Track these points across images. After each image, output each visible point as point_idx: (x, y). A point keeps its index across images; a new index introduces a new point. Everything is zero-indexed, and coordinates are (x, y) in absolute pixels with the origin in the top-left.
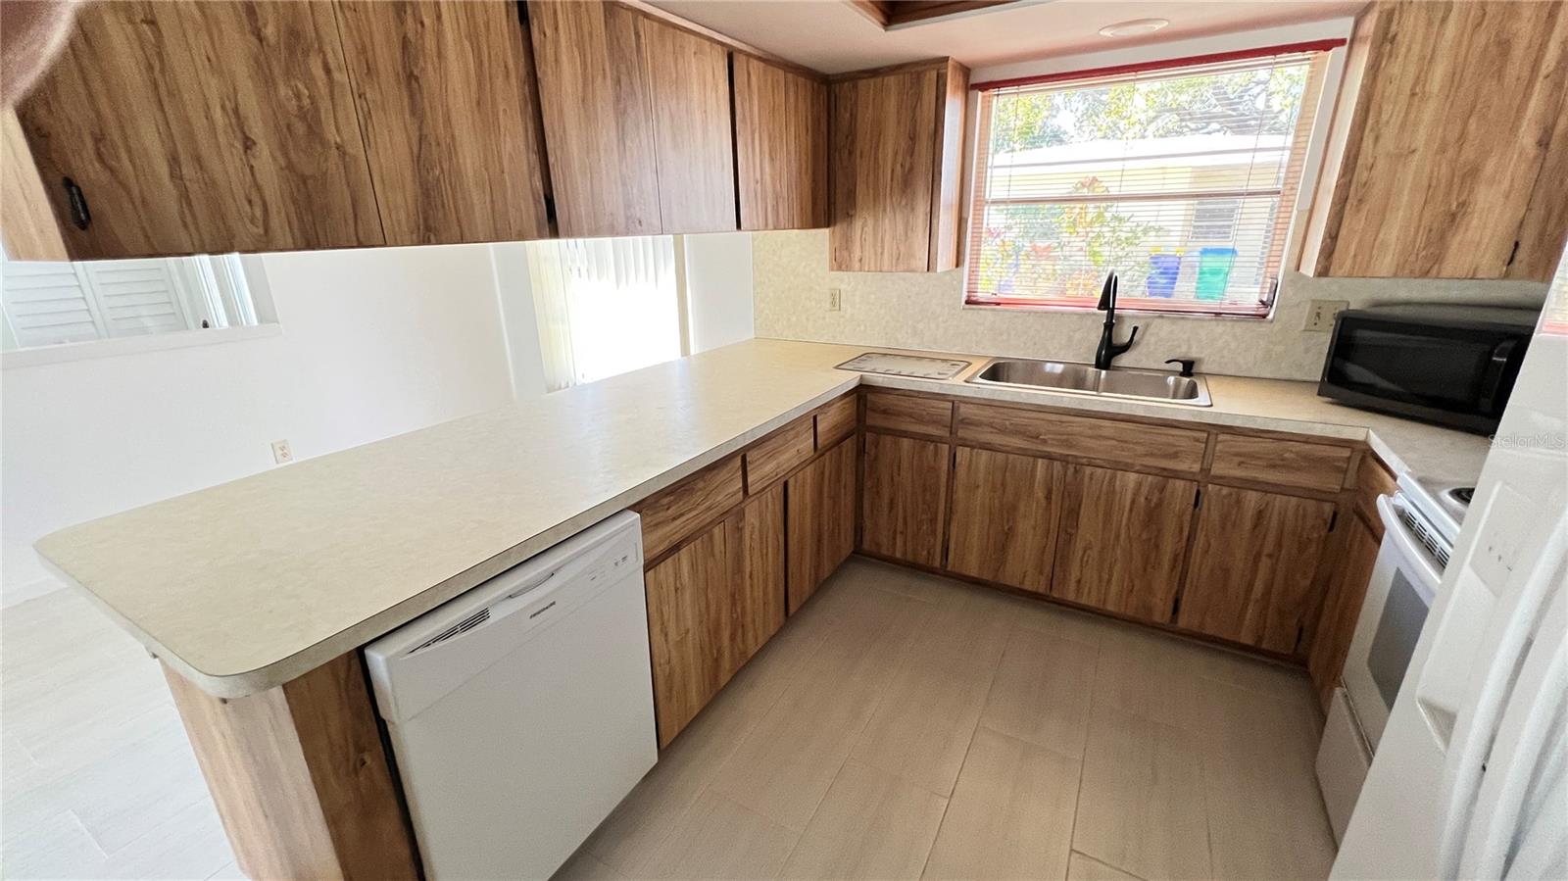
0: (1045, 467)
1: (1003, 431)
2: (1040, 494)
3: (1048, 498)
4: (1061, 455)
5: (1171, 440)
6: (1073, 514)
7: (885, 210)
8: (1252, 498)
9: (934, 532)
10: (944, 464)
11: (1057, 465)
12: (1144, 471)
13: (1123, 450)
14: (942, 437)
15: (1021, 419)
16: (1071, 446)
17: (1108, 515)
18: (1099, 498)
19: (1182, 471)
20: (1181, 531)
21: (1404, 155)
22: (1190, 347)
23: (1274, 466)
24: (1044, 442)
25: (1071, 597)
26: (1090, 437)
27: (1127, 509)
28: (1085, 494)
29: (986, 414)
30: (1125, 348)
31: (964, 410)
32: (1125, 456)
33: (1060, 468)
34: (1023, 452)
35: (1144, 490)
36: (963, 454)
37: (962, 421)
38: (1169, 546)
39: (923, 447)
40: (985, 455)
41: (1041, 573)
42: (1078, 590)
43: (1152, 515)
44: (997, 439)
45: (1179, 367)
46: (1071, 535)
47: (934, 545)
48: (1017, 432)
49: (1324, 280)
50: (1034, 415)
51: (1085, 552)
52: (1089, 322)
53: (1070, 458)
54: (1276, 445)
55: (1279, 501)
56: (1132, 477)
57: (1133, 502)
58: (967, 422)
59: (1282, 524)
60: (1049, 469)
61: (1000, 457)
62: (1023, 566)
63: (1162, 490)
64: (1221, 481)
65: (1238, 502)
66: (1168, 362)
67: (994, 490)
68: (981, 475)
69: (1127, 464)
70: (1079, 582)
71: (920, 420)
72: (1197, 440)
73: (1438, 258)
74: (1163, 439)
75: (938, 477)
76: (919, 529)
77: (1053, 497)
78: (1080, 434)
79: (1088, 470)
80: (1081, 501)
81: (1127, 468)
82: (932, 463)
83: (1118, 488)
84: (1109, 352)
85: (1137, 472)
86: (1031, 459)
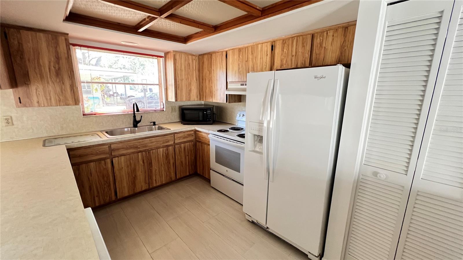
0: (141, 154)
1: (127, 149)
2: (141, 162)
3: (144, 162)
4: (144, 150)
5: (167, 138)
6: (150, 164)
7: (48, 83)
8: (183, 145)
9: (110, 189)
10: (109, 165)
11: (144, 153)
12: (163, 147)
13: (158, 144)
14: (107, 157)
15: (131, 144)
16: (146, 147)
17: (158, 160)
18: (155, 157)
19: (170, 145)
20: (173, 158)
21: (182, 80)
22: (152, 119)
23: (184, 138)
24: (139, 148)
25: (155, 185)
26: (150, 143)
27: (162, 158)
28: (152, 158)
29: (120, 145)
30: (140, 121)
31: (113, 146)
32: (158, 145)
33: (145, 153)
34: (133, 153)
35: (164, 151)
36: (115, 160)
37: (113, 150)
38: (172, 161)
39: (100, 163)
40: (123, 158)
41: (146, 183)
42: (156, 183)
43: (167, 156)
44: (124, 152)
45: (152, 124)
46: (151, 170)
47: (111, 193)
48: (131, 148)
49: (177, 102)
50: (135, 141)
51: (155, 172)
52: (127, 116)
53: (146, 150)
54: (184, 134)
55: (186, 144)
56: (161, 149)
57: (163, 155)
58: (114, 150)
59: (188, 149)
60: (142, 155)
61: (128, 157)
62: (141, 185)
63: (168, 150)
64: (177, 144)
65: (181, 147)
66: (151, 123)
67: (128, 167)
68: (123, 164)
69: (159, 147)
70: (156, 180)
71: (97, 154)
72: (171, 137)
73: (190, 97)
74: (165, 139)
75: (107, 171)
76: (104, 191)
77: (145, 162)
78: (148, 143)
79: (152, 151)
80: (152, 160)
81: (159, 148)
82: (105, 167)
83: (159, 153)
84: (136, 123)
85: (162, 148)
86: (137, 154)
